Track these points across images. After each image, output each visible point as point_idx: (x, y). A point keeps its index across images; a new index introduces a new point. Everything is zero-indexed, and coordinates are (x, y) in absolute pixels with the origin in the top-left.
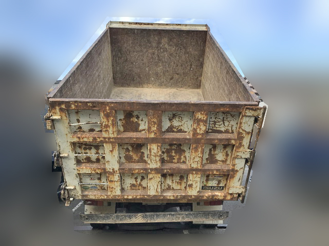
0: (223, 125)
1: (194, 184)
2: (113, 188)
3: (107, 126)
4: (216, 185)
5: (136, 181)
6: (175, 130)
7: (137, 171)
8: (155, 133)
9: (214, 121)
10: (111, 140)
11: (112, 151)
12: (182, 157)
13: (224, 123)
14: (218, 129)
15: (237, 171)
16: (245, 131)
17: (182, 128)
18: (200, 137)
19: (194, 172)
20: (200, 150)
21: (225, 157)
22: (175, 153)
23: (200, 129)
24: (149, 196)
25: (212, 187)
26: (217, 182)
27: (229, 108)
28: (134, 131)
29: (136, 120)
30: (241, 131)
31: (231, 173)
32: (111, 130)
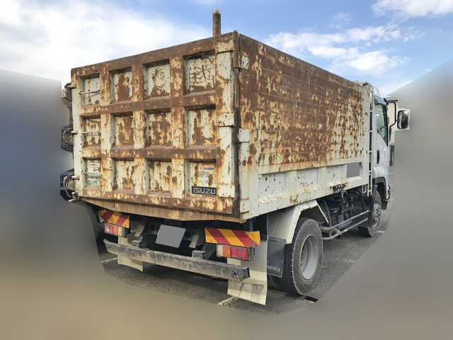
0: (203, 78)
1: (178, 178)
2: (105, 180)
3: (103, 92)
4: (207, 186)
5: (128, 174)
6: (159, 92)
7: (124, 153)
8: (138, 96)
9: (194, 74)
10: (106, 109)
11: (106, 125)
12: (168, 134)
13: (204, 74)
14: (199, 85)
15: (223, 152)
16: (223, 78)
17: (164, 88)
18: (177, 95)
19: (176, 155)
20: (179, 117)
21: (212, 132)
22: (161, 128)
23: (177, 83)
24: (135, 196)
25: (203, 188)
26: (208, 179)
27: (201, 46)
28: (125, 99)
29: (127, 84)
30: (218, 79)
31: (218, 156)
32: (106, 95)
